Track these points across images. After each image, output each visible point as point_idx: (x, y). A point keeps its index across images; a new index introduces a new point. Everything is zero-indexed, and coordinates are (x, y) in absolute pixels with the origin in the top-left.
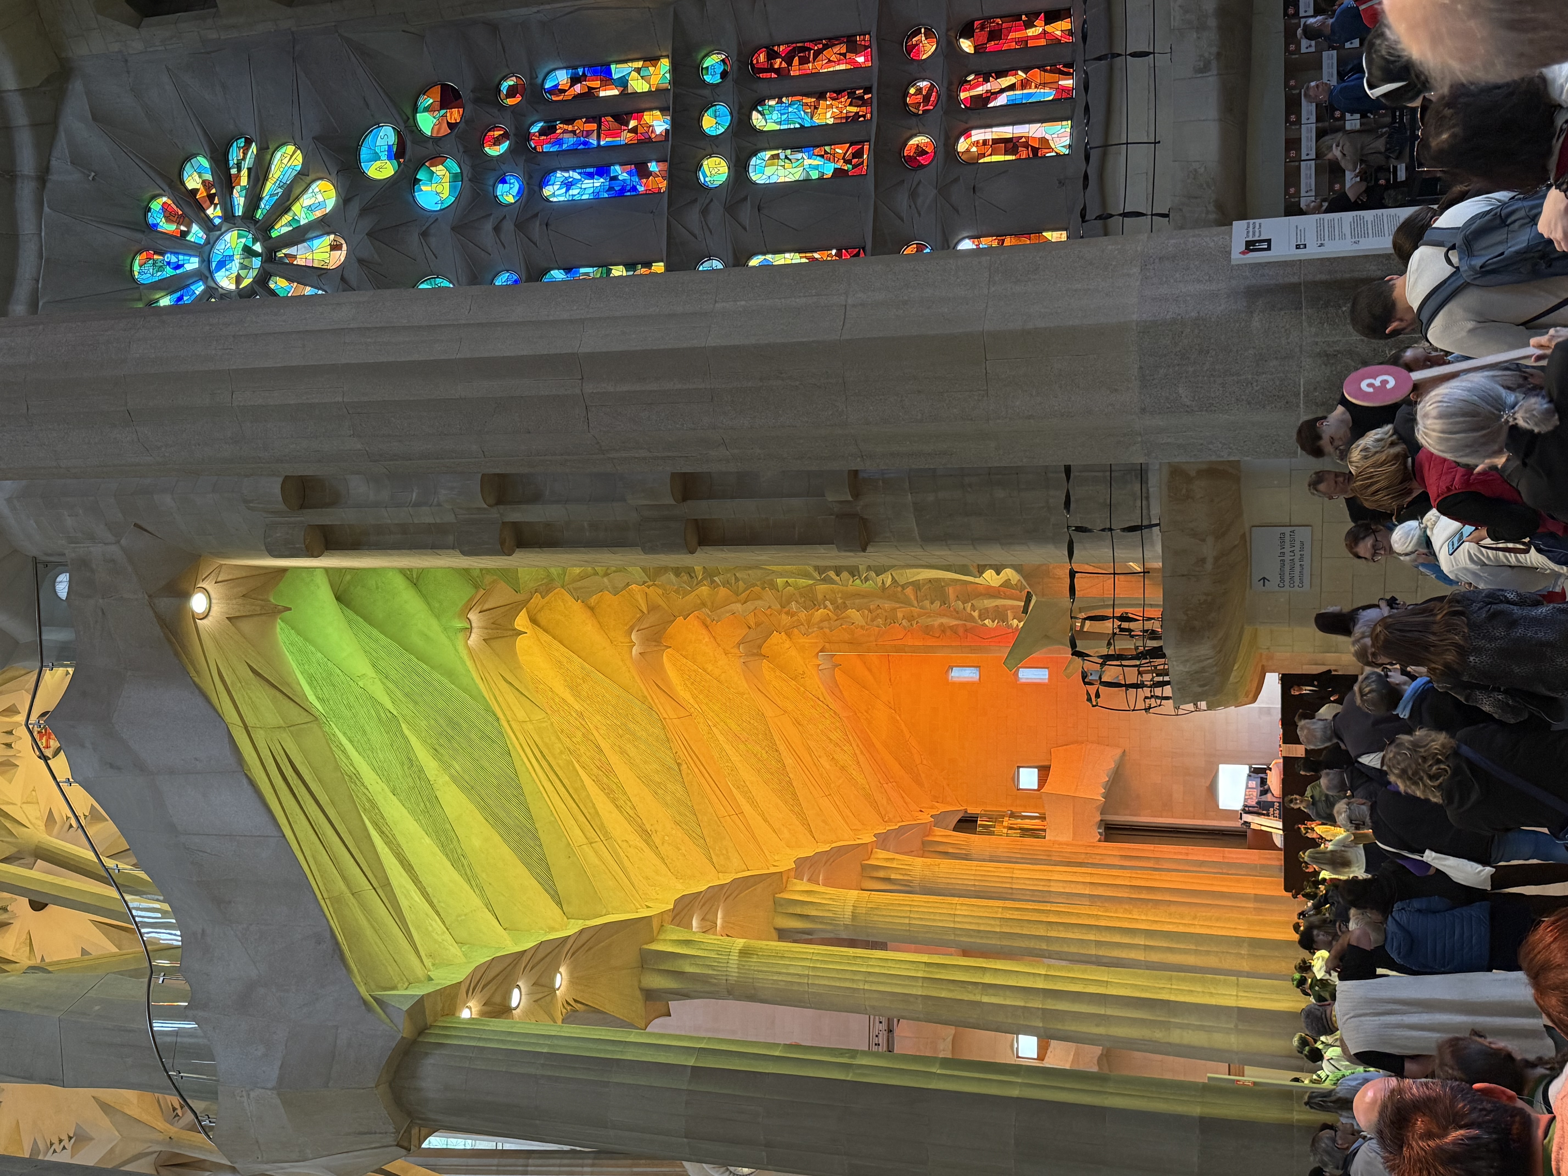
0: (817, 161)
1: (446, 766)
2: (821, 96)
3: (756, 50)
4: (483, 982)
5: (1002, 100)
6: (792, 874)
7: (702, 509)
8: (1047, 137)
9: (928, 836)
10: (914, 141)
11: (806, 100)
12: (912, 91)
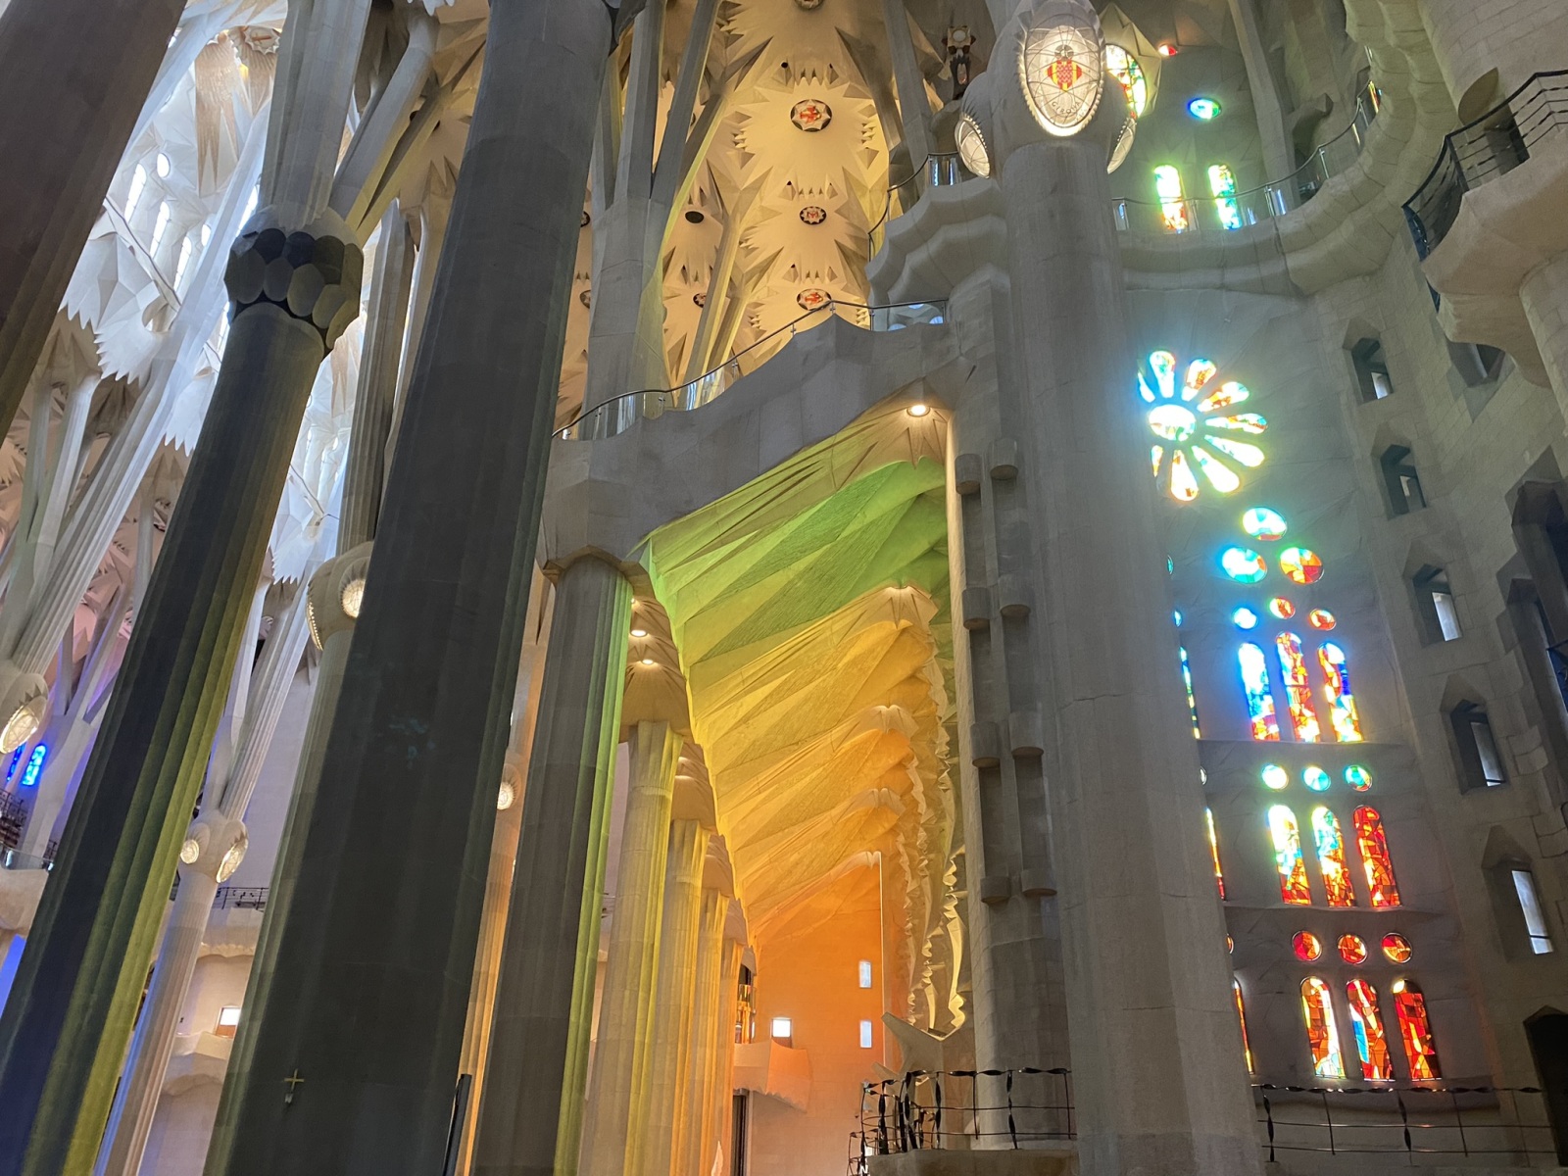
0: (1292, 863)
1: (800, 576)
2: (1345, 864)
3: (1377, 811)
4: (652, 611)
5: (1356, 1016)
6: (714, 833)
7: (1009, 771)
8: (1329, 1056)
9: (738, 944)
10: (1315, 942)
11: (1340, 851)
12: (1357, 940)
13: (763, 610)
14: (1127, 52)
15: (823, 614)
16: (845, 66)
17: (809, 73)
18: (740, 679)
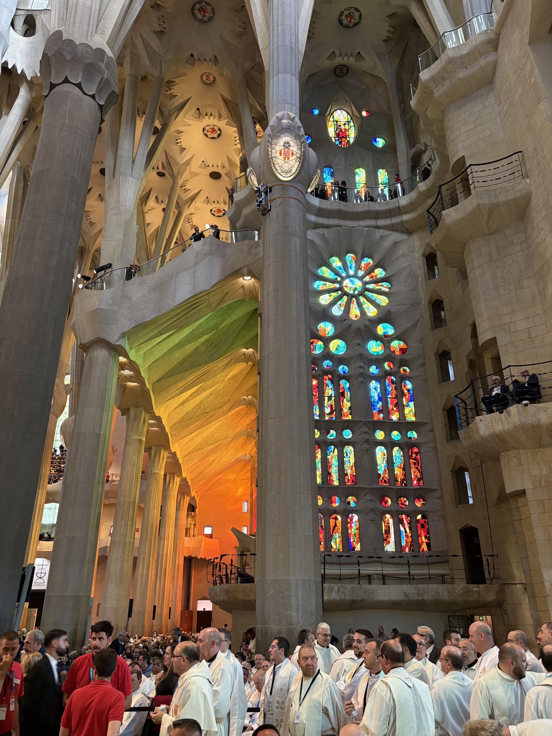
0: (383, 469)
1: (202, 344)
2: (404, 469)
3: (418, 448)
4: (130, 361)
5: (402, 529)
6: (170, 451)
8: (390, 544)
9: (186, 495)
10: (389, 500)
11: (402, 465)
12: (405, 499)
13: (185, 359)
14: (348, 114)
15: (213, 361)
16: (224, 112)
17: (209, 114)
18: (176, 388)
